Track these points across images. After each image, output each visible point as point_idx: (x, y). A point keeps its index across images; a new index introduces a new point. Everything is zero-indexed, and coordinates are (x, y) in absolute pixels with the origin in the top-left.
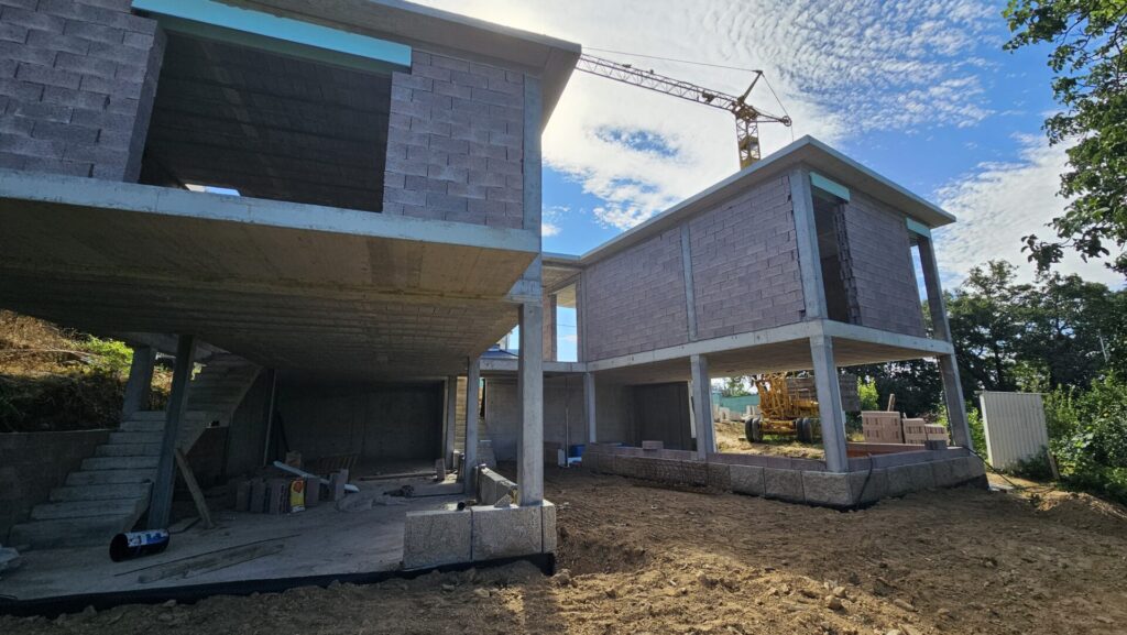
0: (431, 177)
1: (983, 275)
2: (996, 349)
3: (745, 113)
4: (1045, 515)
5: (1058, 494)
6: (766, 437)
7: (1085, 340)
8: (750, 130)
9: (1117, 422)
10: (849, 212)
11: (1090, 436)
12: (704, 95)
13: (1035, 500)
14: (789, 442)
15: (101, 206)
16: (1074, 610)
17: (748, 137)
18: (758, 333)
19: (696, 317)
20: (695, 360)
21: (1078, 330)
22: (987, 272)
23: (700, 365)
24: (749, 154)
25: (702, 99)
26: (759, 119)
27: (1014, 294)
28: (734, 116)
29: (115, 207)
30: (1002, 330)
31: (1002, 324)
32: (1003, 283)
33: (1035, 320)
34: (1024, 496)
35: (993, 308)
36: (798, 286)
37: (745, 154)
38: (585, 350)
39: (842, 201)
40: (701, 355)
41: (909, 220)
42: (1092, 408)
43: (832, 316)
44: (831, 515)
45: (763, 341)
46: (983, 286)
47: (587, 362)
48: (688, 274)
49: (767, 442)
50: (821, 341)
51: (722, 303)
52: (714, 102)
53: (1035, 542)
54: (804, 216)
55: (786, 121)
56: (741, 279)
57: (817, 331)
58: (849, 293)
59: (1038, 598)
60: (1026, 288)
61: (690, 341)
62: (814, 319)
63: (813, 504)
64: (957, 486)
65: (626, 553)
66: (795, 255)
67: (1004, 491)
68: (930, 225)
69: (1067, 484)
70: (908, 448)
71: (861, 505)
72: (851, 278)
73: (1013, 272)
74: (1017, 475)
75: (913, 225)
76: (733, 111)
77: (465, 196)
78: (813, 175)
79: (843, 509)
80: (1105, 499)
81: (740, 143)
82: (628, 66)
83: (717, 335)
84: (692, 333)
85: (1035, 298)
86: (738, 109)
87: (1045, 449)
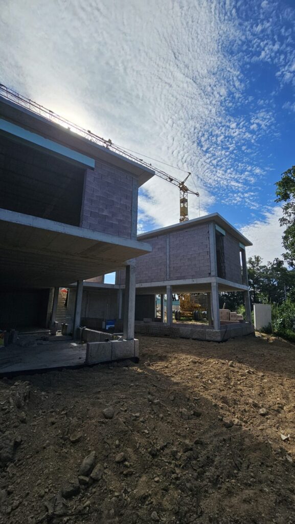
0: (100, 213)
1: (252, 260)
2: (254, 288)
3: (184, 189)
4: (271, 344)
5: (273, 338)
6: (182, 318)
7: (280, 286)
8: (185, 196)
9: (289, 315)
10: (225, 239)
11: (282, 319)
12: (170, 178)
13: (268, 339)
14: (190, 320)
15: (13, 222)
16: (283, 365)
17: (184, 198)
18: (193, 279)
19: (170, 271)
20: (168, 287)
21: (278, 283)
22: (253, 260)
23: (170, 289)
24: (184, 205)
25: (168, 180)
26: (188, 192)
27: (261, 268)
28: (179, 189)
29: (18, 223)
30: (257, 281)
31: (257, 279)
32: (258, 264)
33: (266, 278)
34: (264, 338)
35: (254, 273)
36: (209, 264)
37: (182, 205)
38: (119, 279)
39: (222, 235)
40: (171, 286)
41: (240, 244)
42: (283, 310)
43: (218, 276)
44: (215, 344)
45: (195, 282)
46: (252, 264)
47: (120, 285)
48: (168, 254)
49: (182, 320)
50: (215, 284)
51: (181, 267)
52: (173, 182)
53: (272, 350)
54: (212, 240)
55: (197, 194)
56: (188, 259)
57: (214, 280)
58: (223, 268)
59: (275, 363)
60: (264, 267)
61: (167, 280)
62: (213, 276)
63: (209, 341)
64: (248, 335)
65: (159, 357)
66: (209, 253)
67: (259, 337)
68: (246, 246)
69: (276, 335)
70: (232, 322)
71: (224, 341)
72: (224, 262)
73: (261, 260)
74: (262, 332)
75: (241, 245)
76: (179, 187)
77: (111, 222)
78: (216, 225)
79: (219, 342)
80: (285, 339)
81: (180, 200)
82: (142, 160)
83: (178, 279)
84: (168, 277)
85: (267, 270)
86: (181, 186)
87: (270, 323)
